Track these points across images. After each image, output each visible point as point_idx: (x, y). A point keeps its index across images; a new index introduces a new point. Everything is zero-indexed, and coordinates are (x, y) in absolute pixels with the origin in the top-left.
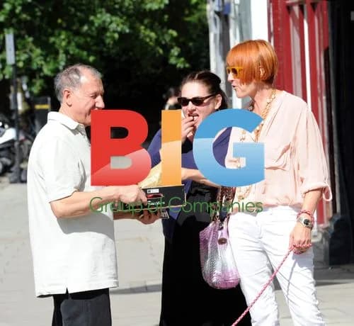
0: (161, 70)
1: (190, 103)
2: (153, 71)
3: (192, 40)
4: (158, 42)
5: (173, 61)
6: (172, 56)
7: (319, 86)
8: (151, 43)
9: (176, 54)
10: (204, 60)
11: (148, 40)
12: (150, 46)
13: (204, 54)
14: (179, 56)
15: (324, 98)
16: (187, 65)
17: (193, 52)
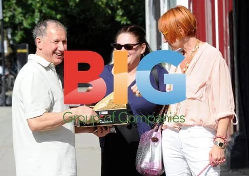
0: (110, 25)
1: (123, 48)
2: (104, 26)
3: (132, 4)
4: (107, 5)
5: (118, 19)
6: (118, 15)
7: (225, 39)
8: (103, 6)
9: (121, 14)
10: (141, 19)
11: (100, 3)
12: (102, 8)
13: (140, 14)
14: (122, 16)
15: (229, 47)
16: (129, 22)
17: (133, 13)
